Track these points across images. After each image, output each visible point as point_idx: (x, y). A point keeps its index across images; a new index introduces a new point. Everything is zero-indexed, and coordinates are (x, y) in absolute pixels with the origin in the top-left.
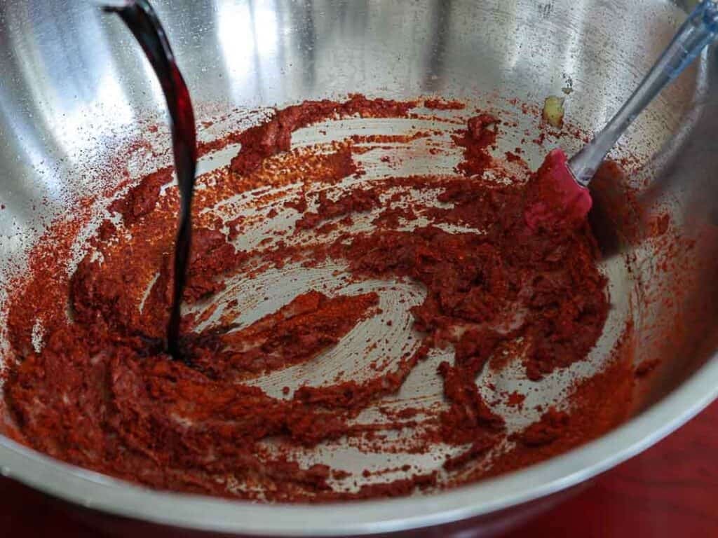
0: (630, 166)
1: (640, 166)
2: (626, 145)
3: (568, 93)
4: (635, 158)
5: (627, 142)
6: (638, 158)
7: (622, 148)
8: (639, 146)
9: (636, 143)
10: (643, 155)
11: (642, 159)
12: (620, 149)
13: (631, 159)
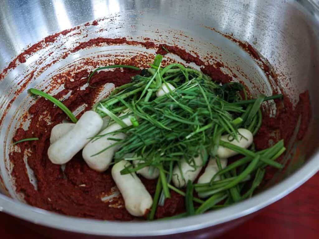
0: (281, 77)
1: (285, 77)
2: (279, 68)
3: (255, 44)
4: (283, 74)
5: (280, 67)
6: (284, 74)
7: (277, 69)
8: (284, 69)
9: (283, 67)
10: (286, 73)
11: (286, 74)
12: (277, 70)
13: (281, 74)
